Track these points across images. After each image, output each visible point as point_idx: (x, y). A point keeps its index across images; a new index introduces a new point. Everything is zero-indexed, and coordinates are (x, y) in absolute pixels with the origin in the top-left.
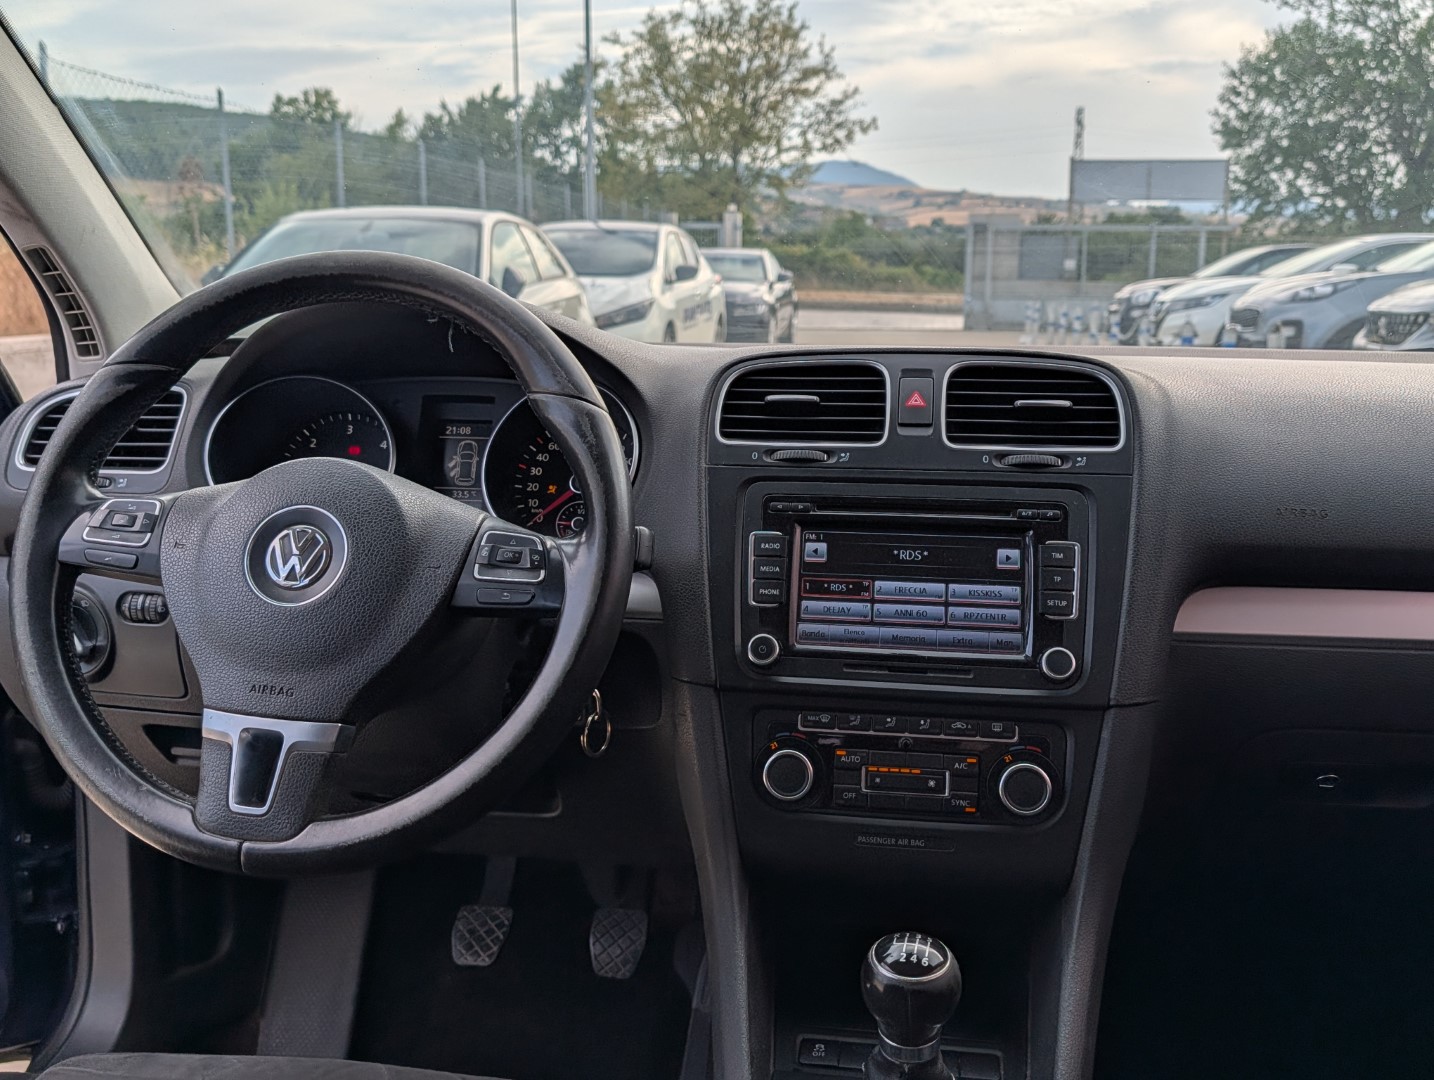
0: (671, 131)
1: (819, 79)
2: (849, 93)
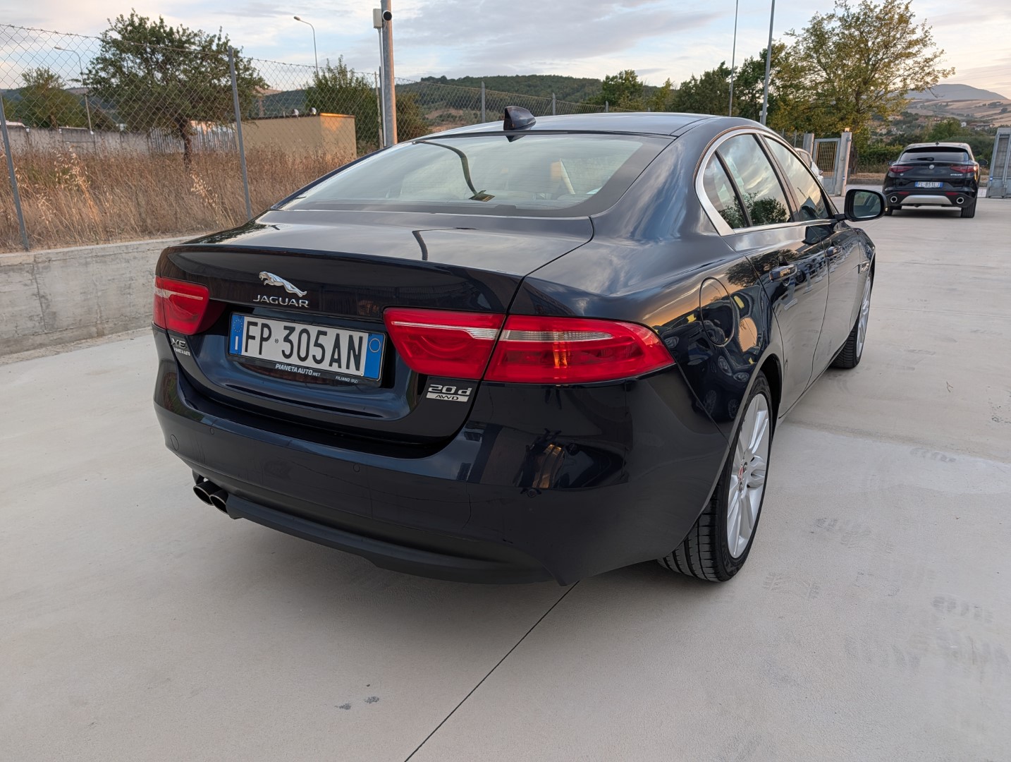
0: (820, 83)
1: (918, 46)
2: (938, 54)
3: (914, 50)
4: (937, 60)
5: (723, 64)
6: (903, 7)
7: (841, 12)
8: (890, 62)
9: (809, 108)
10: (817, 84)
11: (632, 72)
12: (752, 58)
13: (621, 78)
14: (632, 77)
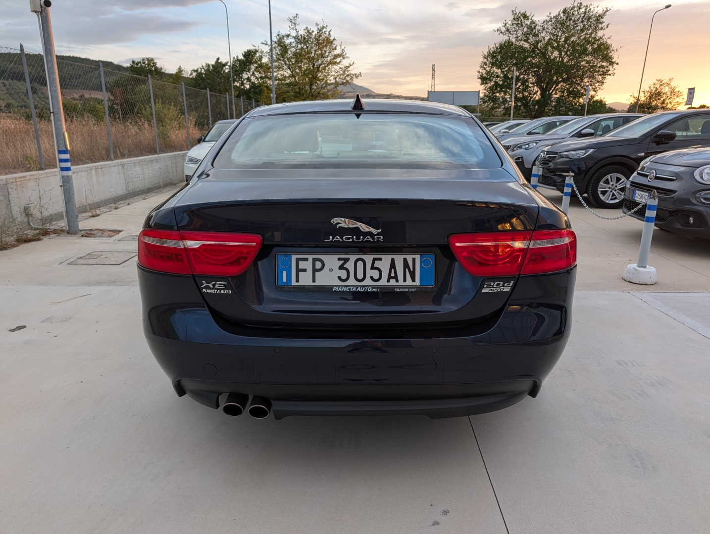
0: (288, 77)
1: (340, 58)
2: (351, 64)
3: (338, 60)
4: (351, 67)
5: (218, 59)
6: (327, 33)
7: (294, 34)
8: (325, 67)
9: (283, 93)
10: (285, 77)
11: (152, 60)
12: (237, 57)
13: (144, 63)
14: (153, 63)
